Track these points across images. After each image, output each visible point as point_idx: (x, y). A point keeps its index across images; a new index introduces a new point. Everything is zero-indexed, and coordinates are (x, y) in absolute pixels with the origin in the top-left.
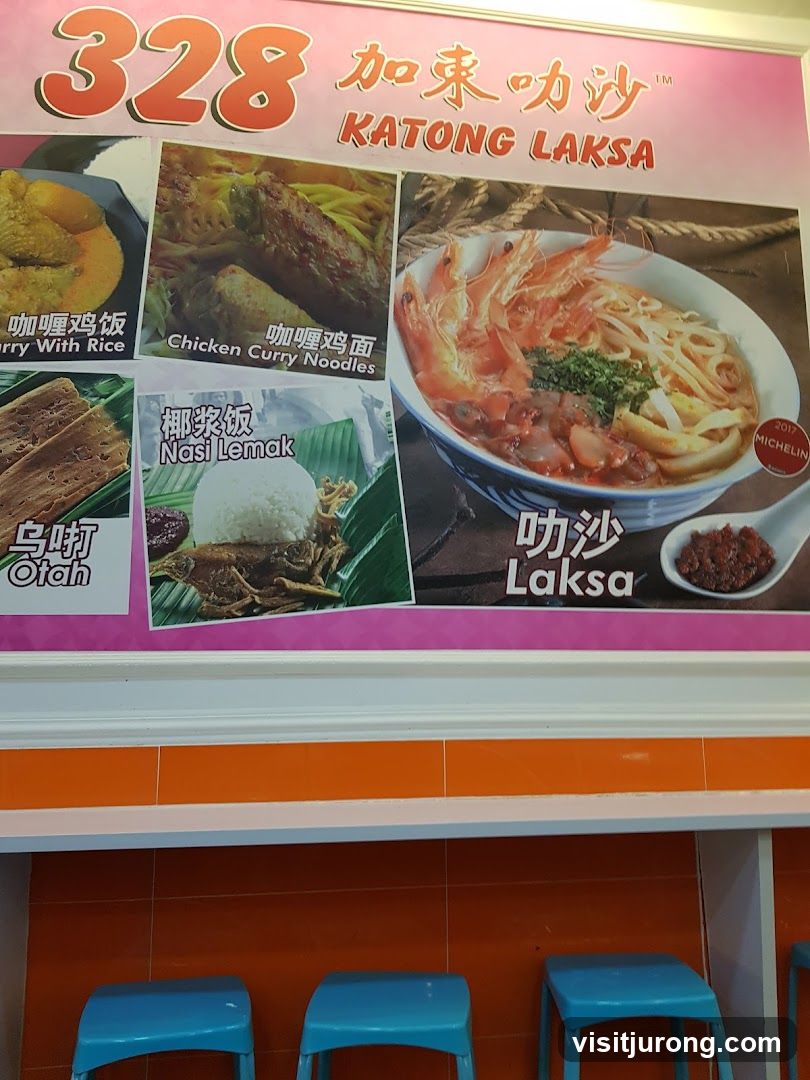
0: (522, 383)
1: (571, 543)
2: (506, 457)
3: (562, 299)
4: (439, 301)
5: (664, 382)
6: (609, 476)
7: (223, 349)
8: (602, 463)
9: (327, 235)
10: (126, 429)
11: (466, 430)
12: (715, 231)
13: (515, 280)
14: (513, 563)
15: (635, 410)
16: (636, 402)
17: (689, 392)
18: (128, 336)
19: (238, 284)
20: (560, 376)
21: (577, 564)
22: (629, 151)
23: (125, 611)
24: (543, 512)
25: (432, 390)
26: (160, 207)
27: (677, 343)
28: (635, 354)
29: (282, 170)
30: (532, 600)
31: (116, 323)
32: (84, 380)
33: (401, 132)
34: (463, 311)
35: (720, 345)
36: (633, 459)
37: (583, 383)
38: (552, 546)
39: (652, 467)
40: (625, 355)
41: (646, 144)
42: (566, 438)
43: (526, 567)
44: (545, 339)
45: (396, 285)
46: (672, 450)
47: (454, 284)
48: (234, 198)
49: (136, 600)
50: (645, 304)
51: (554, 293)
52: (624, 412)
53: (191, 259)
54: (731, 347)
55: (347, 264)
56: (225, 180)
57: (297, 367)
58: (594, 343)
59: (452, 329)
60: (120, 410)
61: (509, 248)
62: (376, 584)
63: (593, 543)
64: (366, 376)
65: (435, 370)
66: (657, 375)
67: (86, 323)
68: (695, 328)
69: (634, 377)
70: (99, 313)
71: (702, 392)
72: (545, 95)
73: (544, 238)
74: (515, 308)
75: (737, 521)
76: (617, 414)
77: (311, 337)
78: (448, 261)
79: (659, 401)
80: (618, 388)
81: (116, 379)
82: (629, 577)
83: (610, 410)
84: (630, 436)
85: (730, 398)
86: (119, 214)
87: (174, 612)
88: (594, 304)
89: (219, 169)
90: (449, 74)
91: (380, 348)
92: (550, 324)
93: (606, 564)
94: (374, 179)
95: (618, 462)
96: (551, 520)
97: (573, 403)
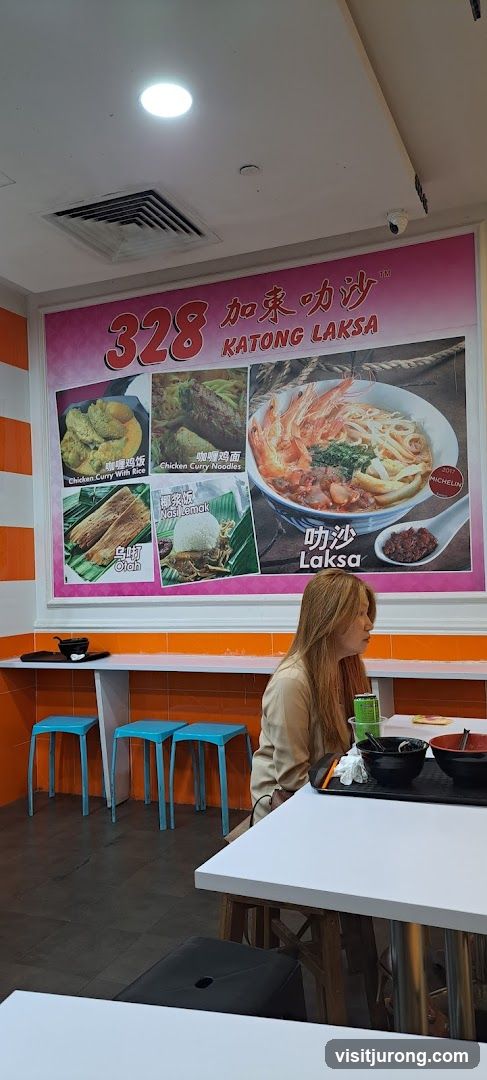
0: (308, 464)
1: (330, 542)
2: (299, 503)
3: (327, 417)
4: (268, 429)
5: (379, 454)
6: (349, 507)
7: (181, 466)
8: (346, 501)
9: (218, 405)
10: (148, 505)
11: (281, 491)
12: (411, 361)
13: (304, 411)
14: (303, 553)
15: (364, 471)
16: (364, 468)
17: (393, 457)
18: (146, 466)
19: (185, 436)
20: (326, 458)
21: (333, 552)
22: (363, 325)
23: (153, 580)
24: (317, 528)
25: (265, 474)
26: (153, 405)
27: (388, 431)
28: (364, 441)
29: (198, 376)
30: (312, 570)
31: (141, 460)
32: (132, 486)
33: (249, 344)
34: (279, 433)
35: (412, 428)
36: (362, 497)
37: (337, 460)
38: (321, 544)
39: (372, 500)
40: (359, 442)
41: (374, 318)
42: (328, 490)
43: (309, 555)
44: (319, 441)
45: (249, 425)
46: (382, 490)
47: (275, 419)
48: (181, 395)
49: (157, 575)
50: (370, 412)
51: (323, 415)
52: (358, 473)
53: (166, 427)
54: (419, 429)
55: (228, 418)
56: (177, 387)
57: (209, 471)
58: (343, 438)
59: (274, 442)
60: (146, 497)
61: (301, 394)
62: (244, 566)
63: (341, 541)
64: (237, 471)
65: (267, 463)
66: (376, 451)
67: (131, 462)
68: (398, 421)
69: (363, 453)
70: (135, 457)
71: (400, 457)
72: (319, 303)
73: (318, 385)
74: (304, 426)
75: (416, 525)
76: (354, 474)
77: (214, 455)
78: (272, 407)
79: (376, 465)
80: (355, 460)
81: (144, 485)
82: (358, 557)
83: (350, 473)
84: (361, 486)
85: (416, 458)
86: (139, 412)
87: (170, 580)
88: (343, 418)
89: (174, 382)
90: (271, 305)
91: (242, 456)
92: (322, 431)
93: (347, 552)
94: (238, 372)
95: (354, 500)
96: (321, 531)
97: (332, 471)
